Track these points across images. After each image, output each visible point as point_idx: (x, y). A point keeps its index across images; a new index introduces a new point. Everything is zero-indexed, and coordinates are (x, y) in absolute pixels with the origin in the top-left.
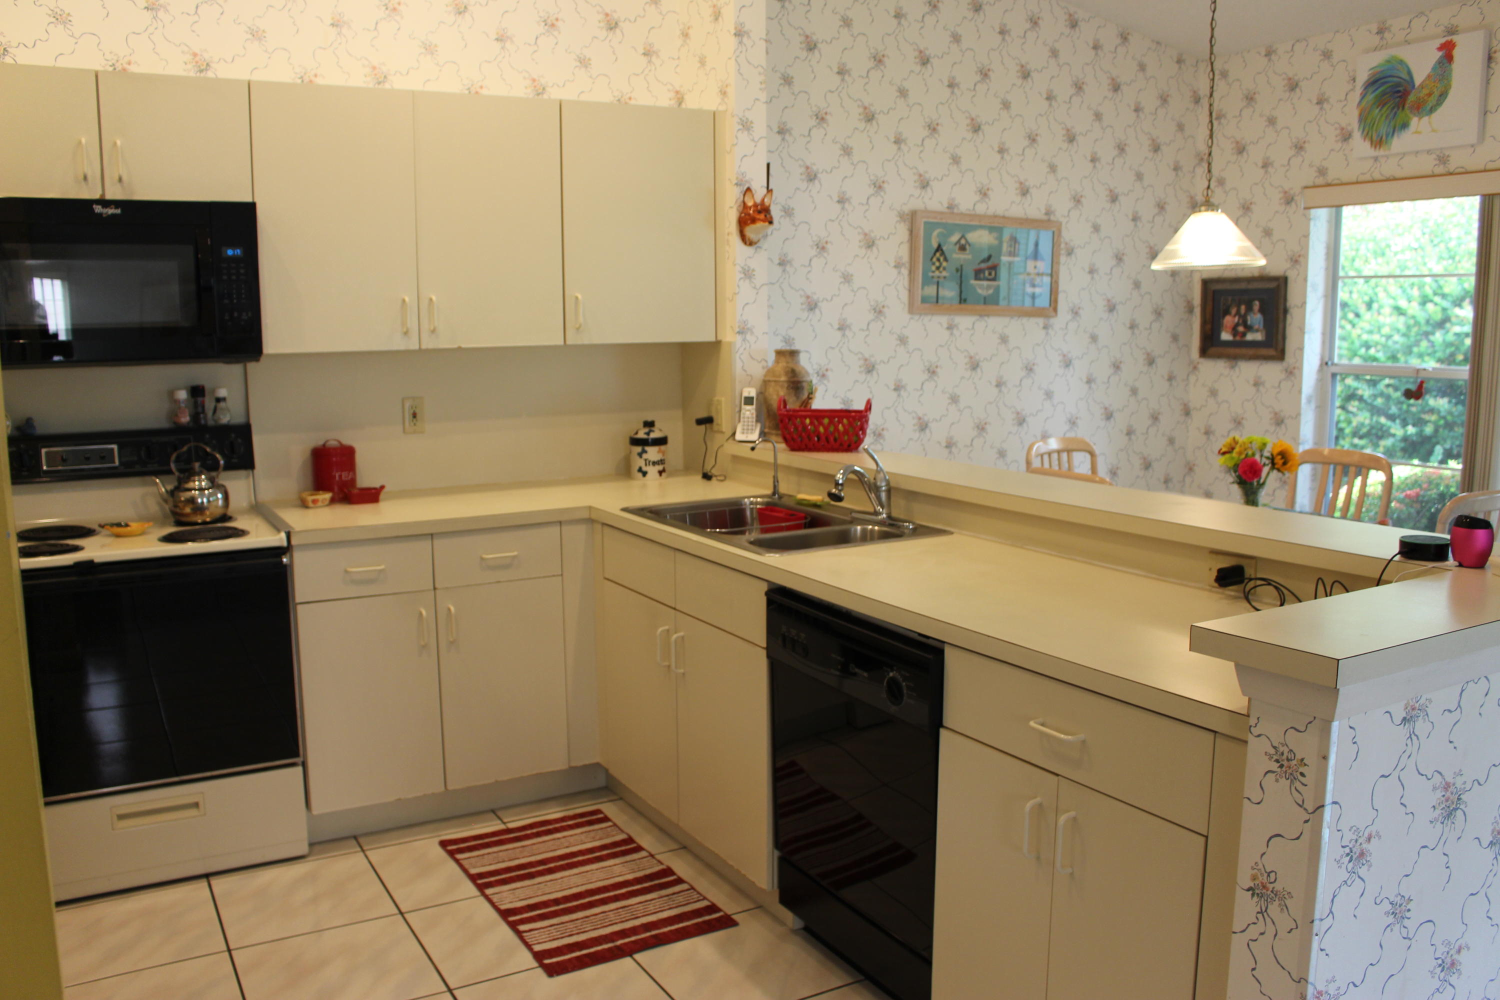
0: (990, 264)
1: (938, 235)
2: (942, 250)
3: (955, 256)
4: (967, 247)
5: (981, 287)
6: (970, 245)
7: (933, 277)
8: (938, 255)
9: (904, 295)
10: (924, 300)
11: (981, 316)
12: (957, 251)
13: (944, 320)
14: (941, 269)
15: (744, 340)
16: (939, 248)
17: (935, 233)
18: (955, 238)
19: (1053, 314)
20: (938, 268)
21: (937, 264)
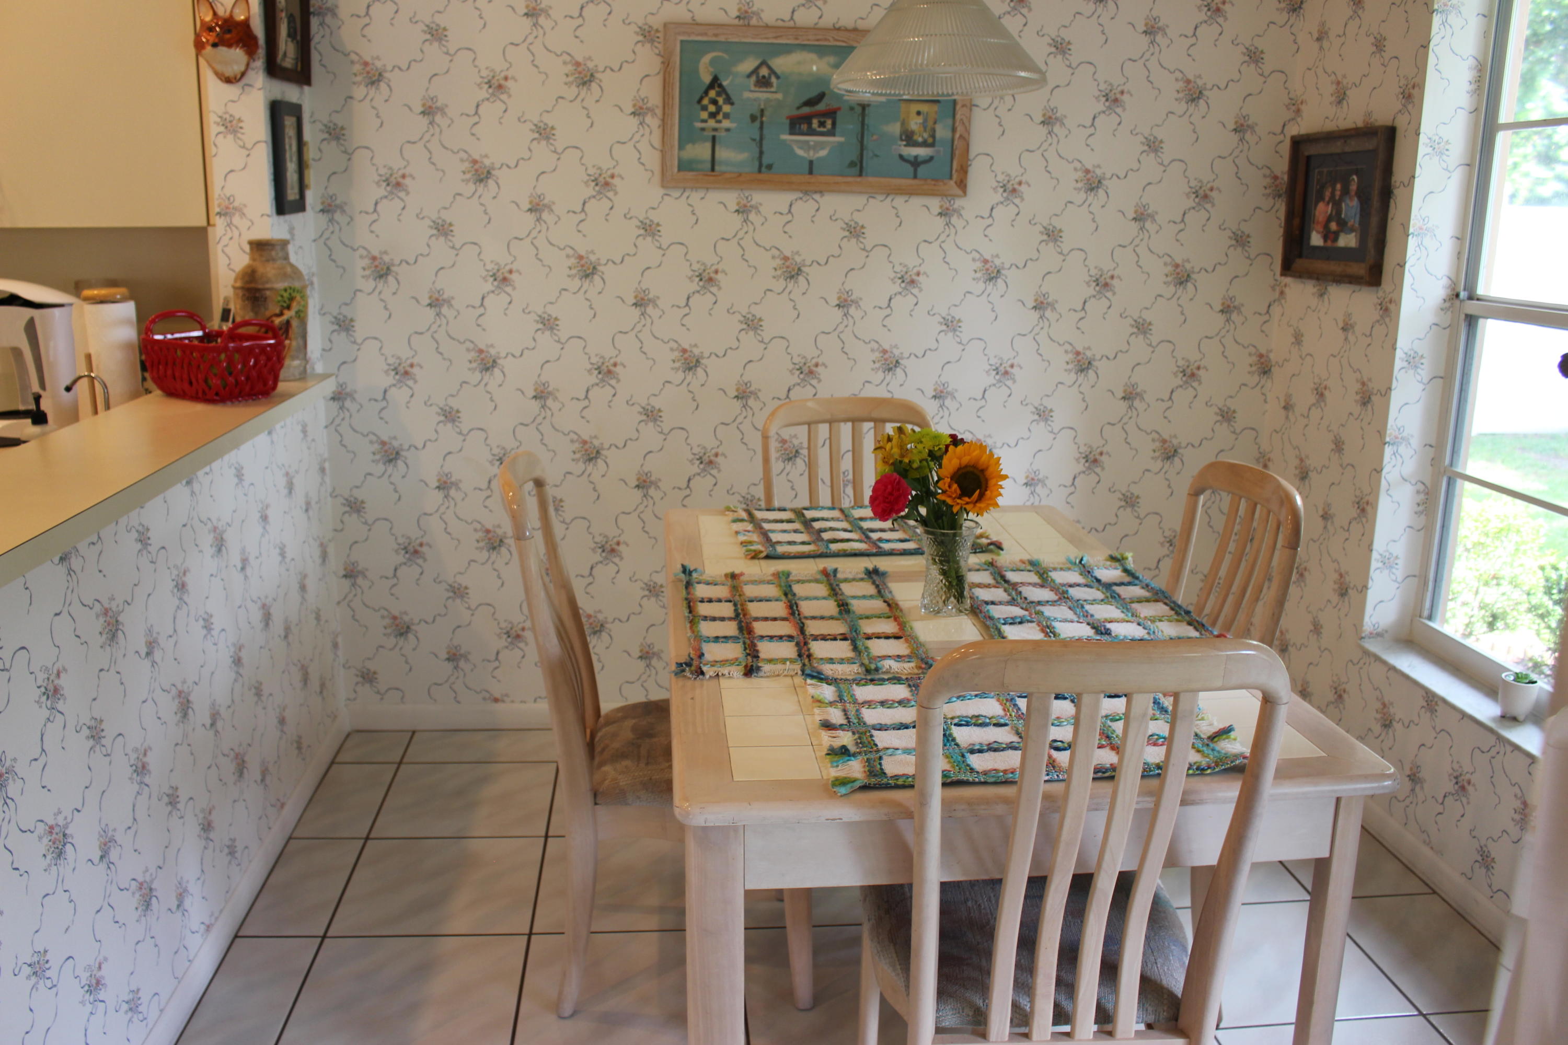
0: (821, 107)
1: (713, 62)
2: (720, 86)
3: (747, 95)
4: (773, 80)
5: (806, 146)
6: (778, 77)
7: (703, 129)
8: (712, 94)
9: (653, 159)
10: (685, 166)
11: (806, 193)
12: (753, 88)
13: (731, 198)
14: (720, 117)
15: (229, 225)
16: (715, 82)
17: (706, 59)
18: (748, 65)
19: (959, 192)
20: (713, 115)
21: (712, 108)
